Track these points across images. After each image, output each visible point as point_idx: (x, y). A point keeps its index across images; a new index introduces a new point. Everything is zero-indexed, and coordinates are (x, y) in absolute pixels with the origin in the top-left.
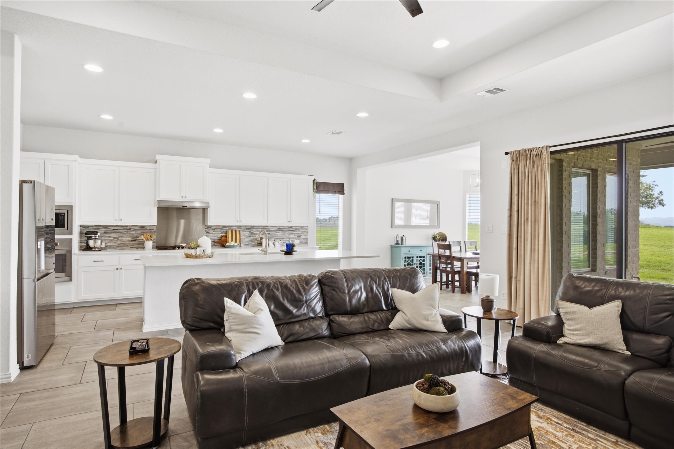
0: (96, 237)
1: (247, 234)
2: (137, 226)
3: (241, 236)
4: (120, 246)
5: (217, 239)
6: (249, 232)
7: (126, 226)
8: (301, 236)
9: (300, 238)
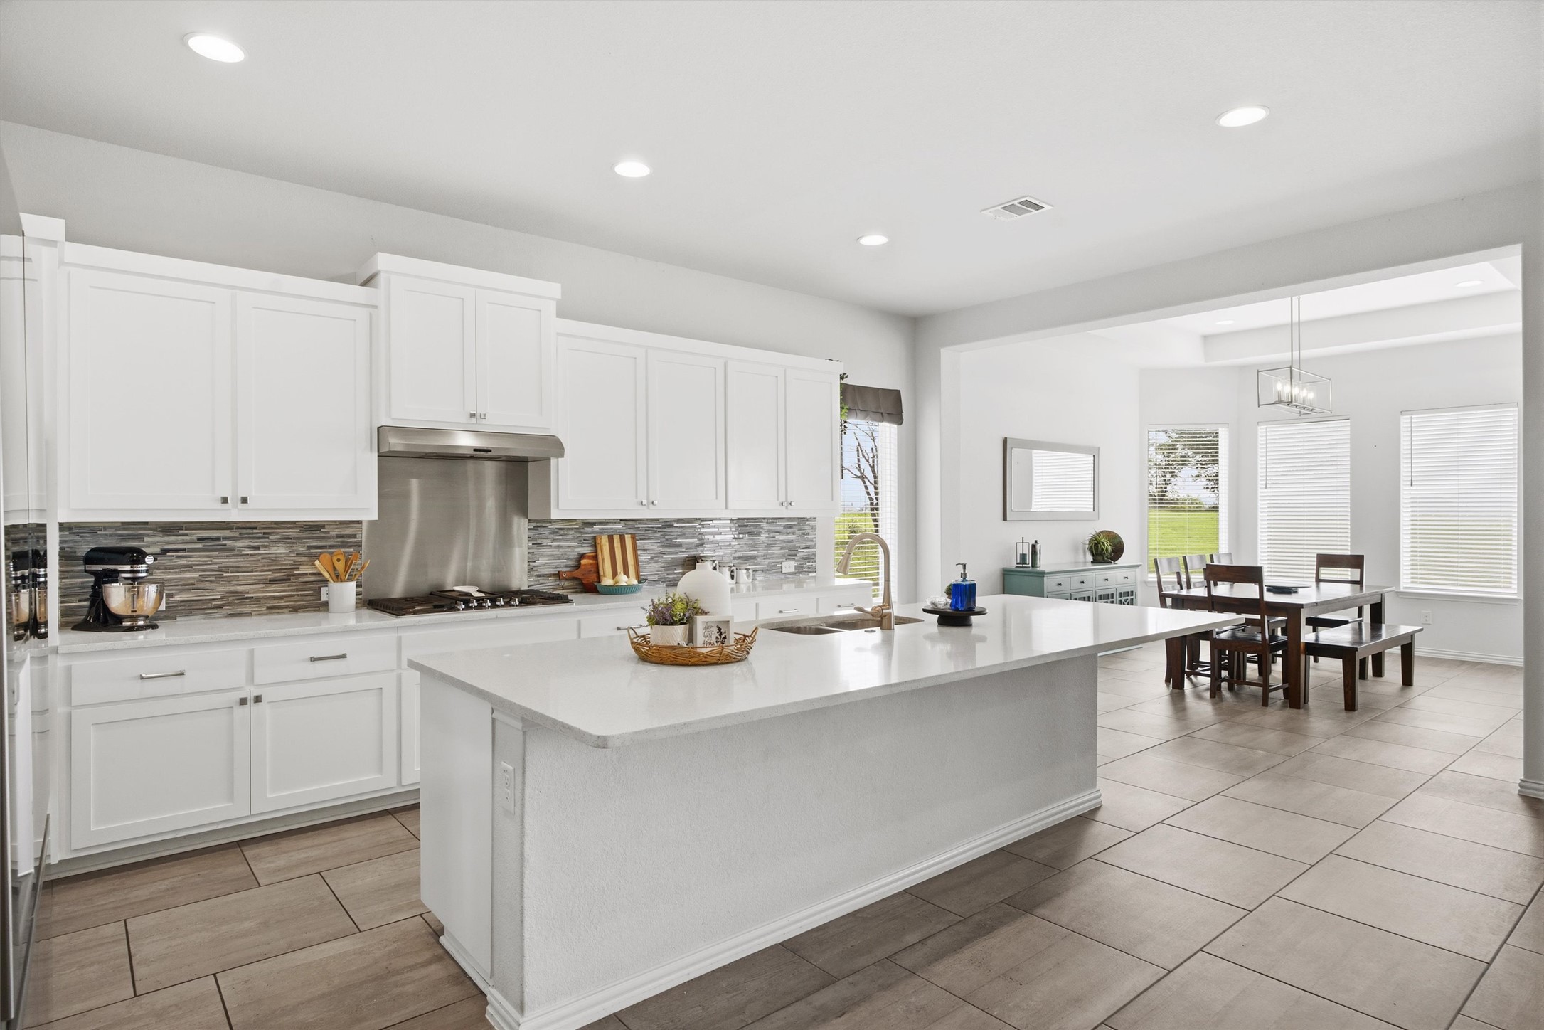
0: (138, 572)
1: (652, 544)
3: (639, 552)
4: (229, 604)
5: (566, 566)
6: (657, 538)
8: (799, 547)
9: (796, 555)
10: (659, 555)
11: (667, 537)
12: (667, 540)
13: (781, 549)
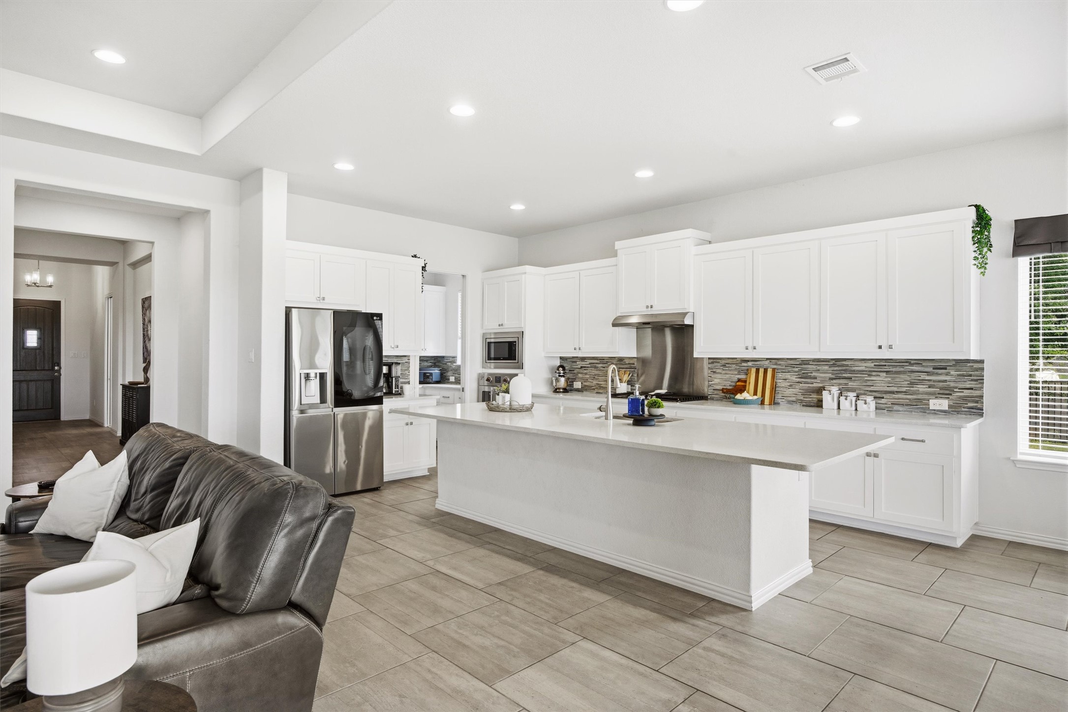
0: (560, 373)
1: (793, 377)
3: (777, 381)
6: (796, 372)
10: (797, 384)
11: (803, 372)
12: (804, 373)
13: (929, 387)
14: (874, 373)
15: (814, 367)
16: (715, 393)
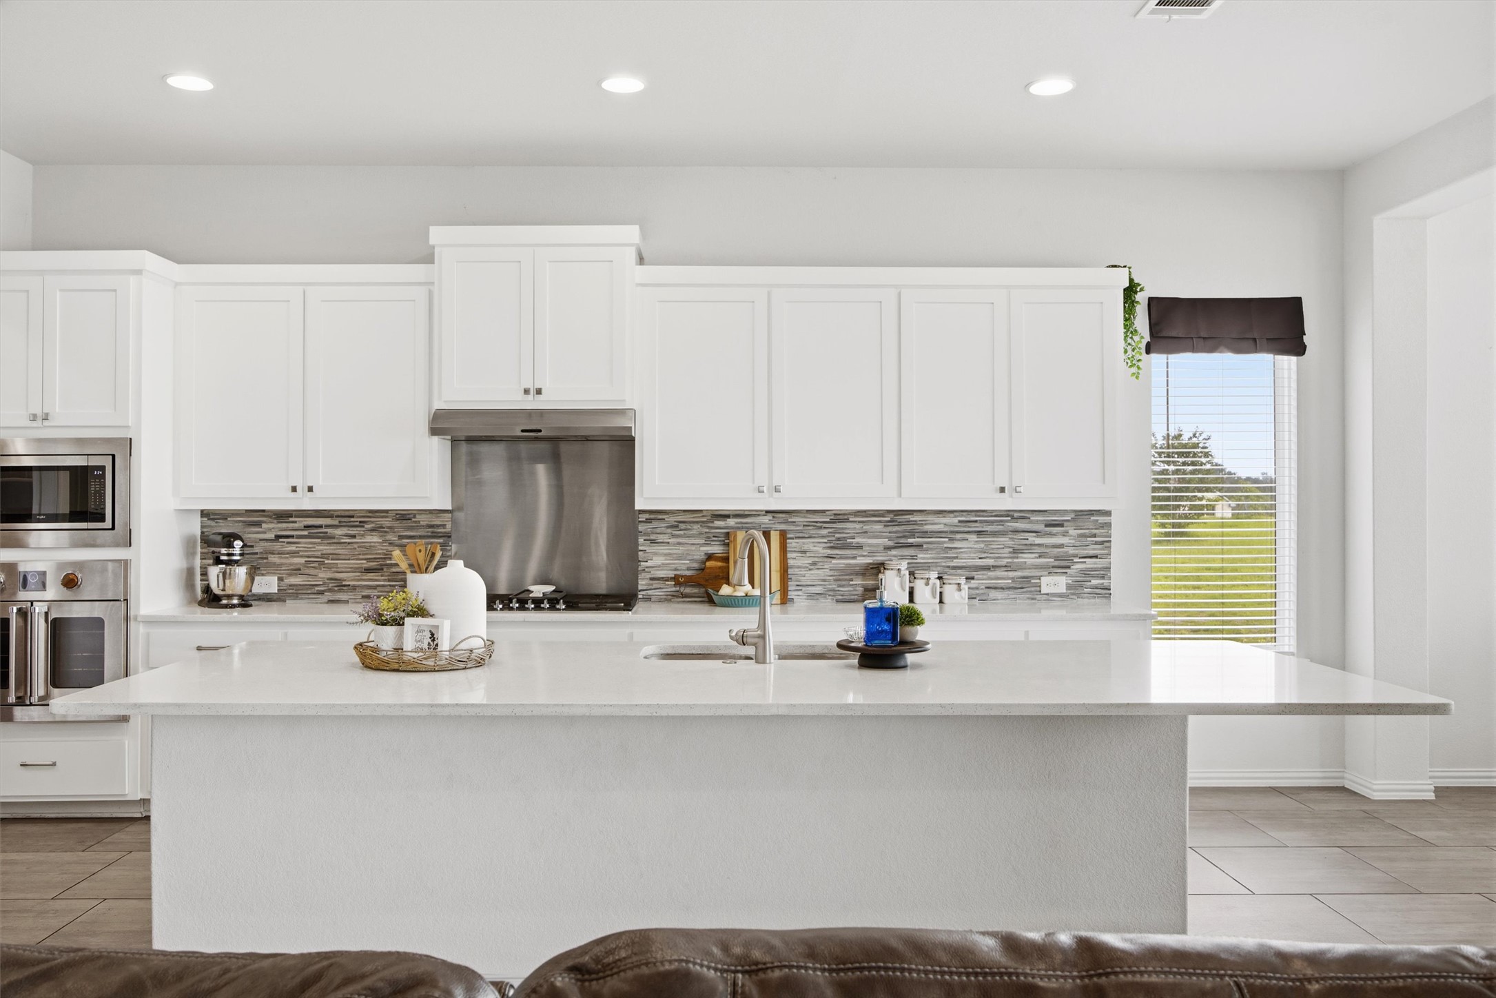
0: (233, 555)
1: (817, 547)
2: (387, 511)
3: (789, 555)
4: (330, 590)
5: (689, 569)
6: (823, 537)
7: (347, 514)
8: (1076, 556)
9: (1069, 567)
10: (826, 560)
11: (837, 535)
12: (839, 539)
13: (1040, 557)
14: (958, 536)
15: (858, 526)
16: (654, 586)
